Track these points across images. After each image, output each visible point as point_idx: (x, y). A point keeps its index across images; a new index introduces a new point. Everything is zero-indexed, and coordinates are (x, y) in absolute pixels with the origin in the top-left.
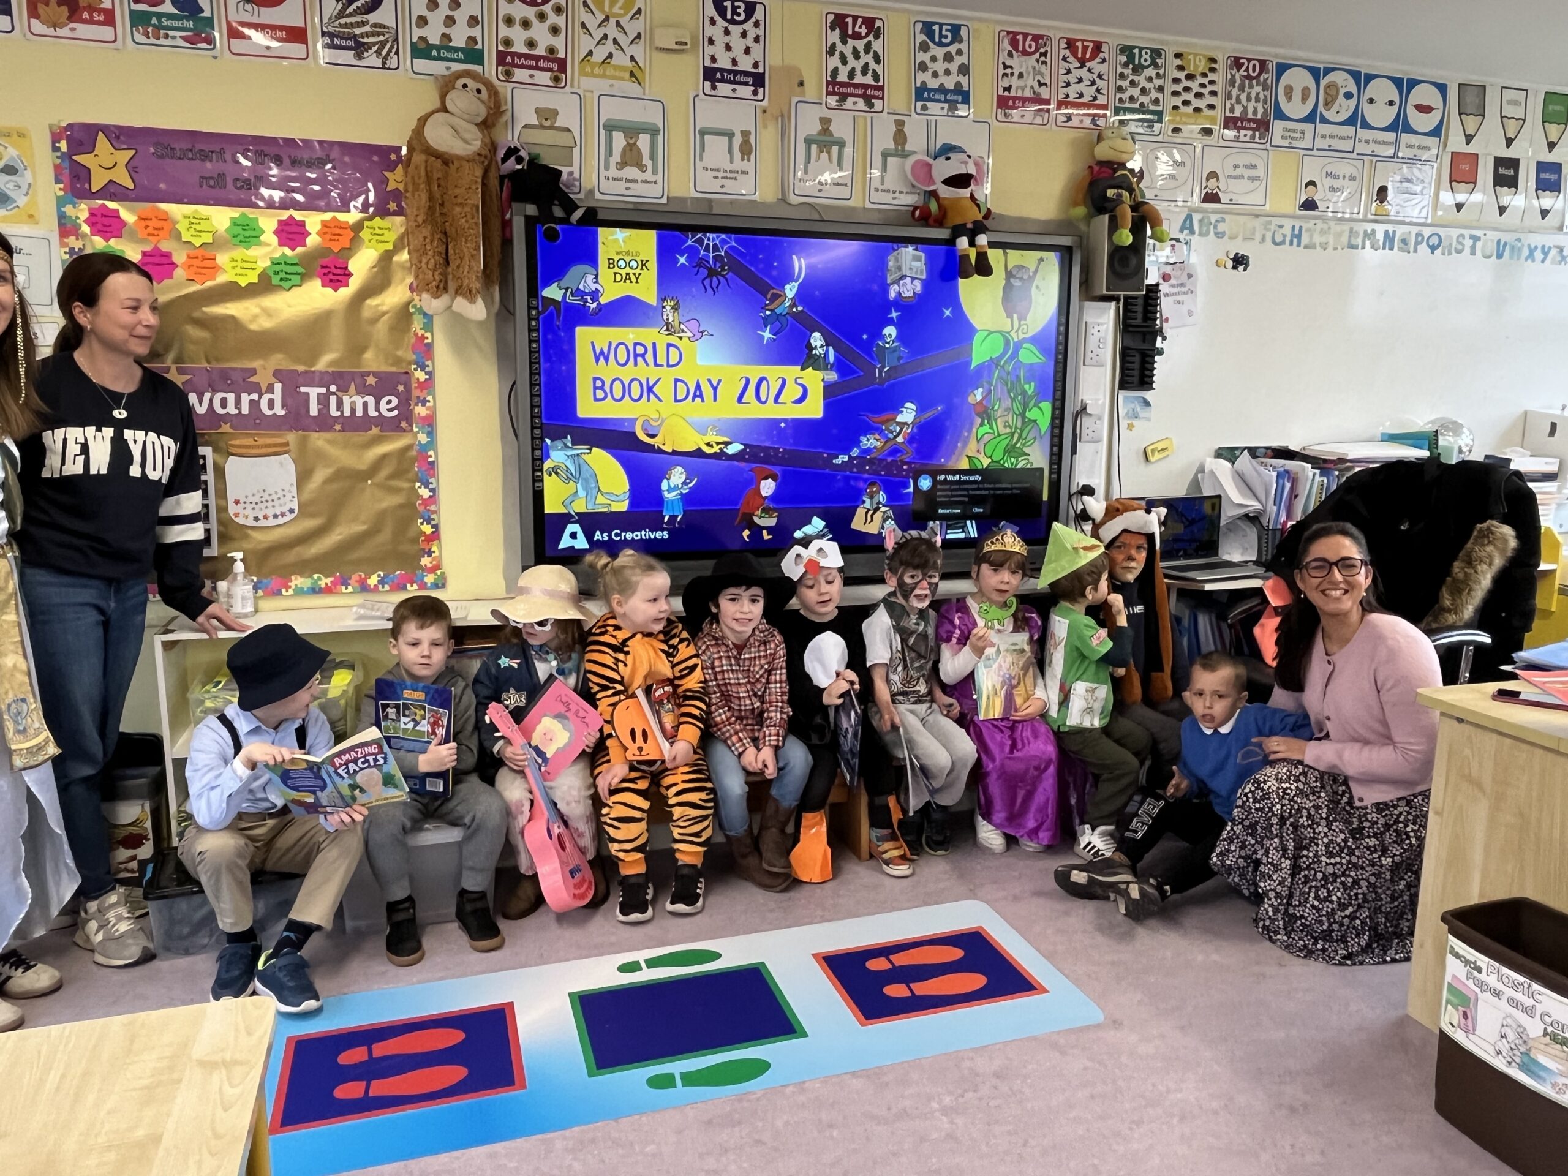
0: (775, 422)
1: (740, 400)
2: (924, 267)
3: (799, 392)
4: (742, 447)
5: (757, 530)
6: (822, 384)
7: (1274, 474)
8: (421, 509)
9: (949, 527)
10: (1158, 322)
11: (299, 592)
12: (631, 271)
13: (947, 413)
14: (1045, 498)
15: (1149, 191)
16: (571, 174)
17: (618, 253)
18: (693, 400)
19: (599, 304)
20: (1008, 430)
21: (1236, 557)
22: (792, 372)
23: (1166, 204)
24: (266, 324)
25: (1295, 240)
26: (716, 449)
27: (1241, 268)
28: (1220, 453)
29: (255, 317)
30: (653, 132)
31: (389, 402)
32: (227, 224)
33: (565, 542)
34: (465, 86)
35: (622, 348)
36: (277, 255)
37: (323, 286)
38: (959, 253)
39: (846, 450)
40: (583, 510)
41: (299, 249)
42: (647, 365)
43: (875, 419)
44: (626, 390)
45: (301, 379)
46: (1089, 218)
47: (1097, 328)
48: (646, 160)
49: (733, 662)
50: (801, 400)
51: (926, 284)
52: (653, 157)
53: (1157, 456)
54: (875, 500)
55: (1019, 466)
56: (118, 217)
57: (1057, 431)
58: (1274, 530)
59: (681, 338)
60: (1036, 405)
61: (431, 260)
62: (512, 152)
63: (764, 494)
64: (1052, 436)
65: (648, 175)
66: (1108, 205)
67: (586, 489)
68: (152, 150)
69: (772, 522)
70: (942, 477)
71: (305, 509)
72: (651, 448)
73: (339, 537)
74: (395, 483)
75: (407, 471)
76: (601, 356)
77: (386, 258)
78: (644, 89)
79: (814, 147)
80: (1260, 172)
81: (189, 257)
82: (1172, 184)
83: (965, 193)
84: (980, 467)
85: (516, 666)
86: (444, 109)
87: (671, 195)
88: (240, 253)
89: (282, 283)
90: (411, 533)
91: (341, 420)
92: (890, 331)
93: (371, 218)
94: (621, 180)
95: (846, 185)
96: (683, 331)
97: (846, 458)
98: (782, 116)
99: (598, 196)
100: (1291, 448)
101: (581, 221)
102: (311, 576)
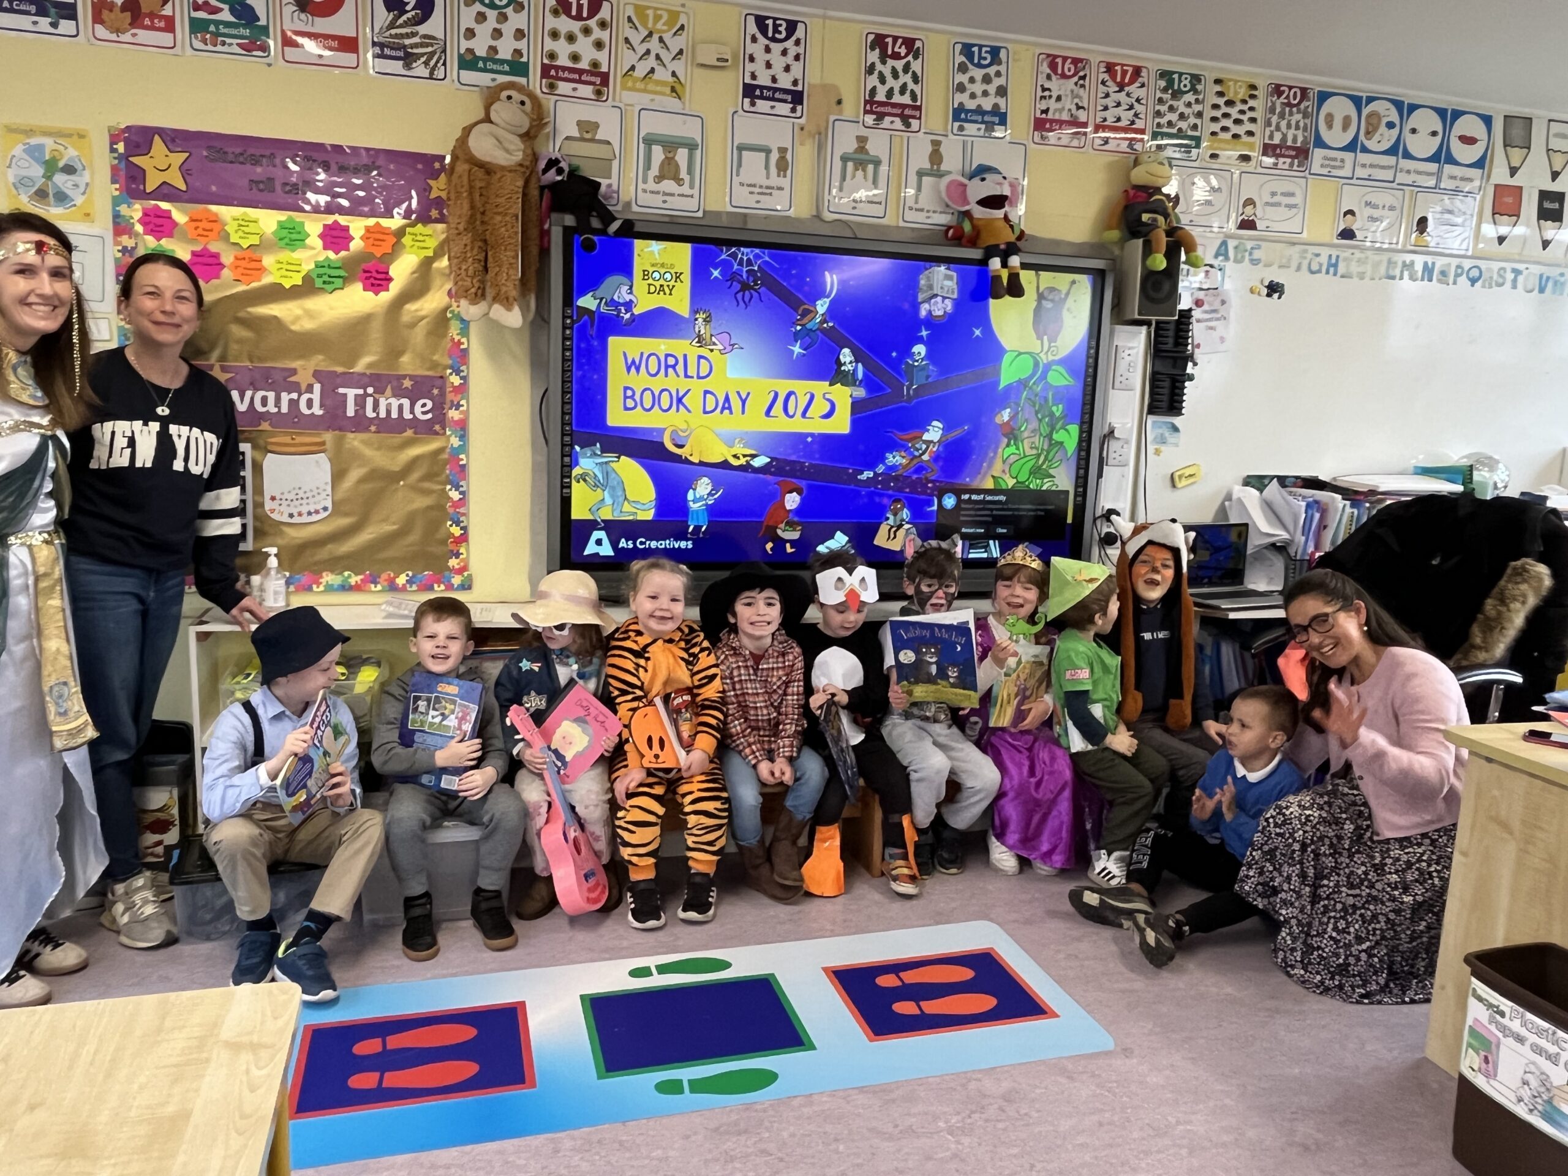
0: (802, 437)
1: (768, 413)
2: (955, 287)
3: (827, 407)
4: (768, 460)
5: (780, 543)
6: (850, 401)
7: (1304, 504)
8: (451, 511)
9: (972, 546)
10: (1189, 347)
11: (329, 589)
12: (665, 284)
13: (974, 434)
14: (1069, 520)
15: (1184, 216)
16: (610, 186)
17: (653, 265)
18: (722, 412)
19: (632, 314)
20: (1034, 452)
21: (1262, 587)
22: (820, 387)
23: (1201, 229)
24: (308, 325)
25: (1332, 270)
26: (742, 461)
27: (1276, 295)
28: (1249, 481)
29: (297, 319)
30: (692, 147)
31: (424, 405)
32: (273, 227)
33: (591, 549)
34: (509, 98)
35: (653, 358)
36: (321, 259)
37: (365, 289)
38: (991, 274)
39: (871, 466)
40: (609, 517)
41: (343, 253)
42: (678, 376)
43: (900, 436)
44: (656, 400)
45: (339, 381)
46: (1122, 242)
47: (1127, 352)
48: (683, 174)
49: (751, 672)
50: (828, 415)
51: (957, 303)
52: (690, 171)
53: (1184, 482)
54: (899, 517)
55: (1044, 488)
56: (170, 218)
57: (1083, 453)
58: (1302, 561)
59: (712, 350)
60: (1063, 428)
61: (471, 266)
62: (553, 163)
63: (788, 507)
64: (1079, 459)
65: (685, 189)
66: (1144, 229)
67: (612, 496)
68: (205, 153)
69: (795, 535)
70: (966, 497)
71: (338, 508)
72: (677, 459)
73: (371, 536)
74: (427, 485)
75: (437, 475)
76: (632, 366)
77: (426, 264)
78: (684, 103)
79: (850, 165)
80: (1297, 200)
81: (236, 258)
82: (1209, 209)
83: (999, 214)
84: (1004, 487)
85: (537, 669)
86: (488, 119)
87: (707, 209)
88: (286, 255)
89: (326, 286)
90: (440, 535)
91: (376, 422)
92: (920, 350)
93: (413, 225)
94: (658, 193)
95: (880, 203)
96: (714, 344)
97: (871, 474)
98: (820, 134)
99: (635, 208)
100: (1321, 478)
101: (618, 233)
102: (341, 573)
